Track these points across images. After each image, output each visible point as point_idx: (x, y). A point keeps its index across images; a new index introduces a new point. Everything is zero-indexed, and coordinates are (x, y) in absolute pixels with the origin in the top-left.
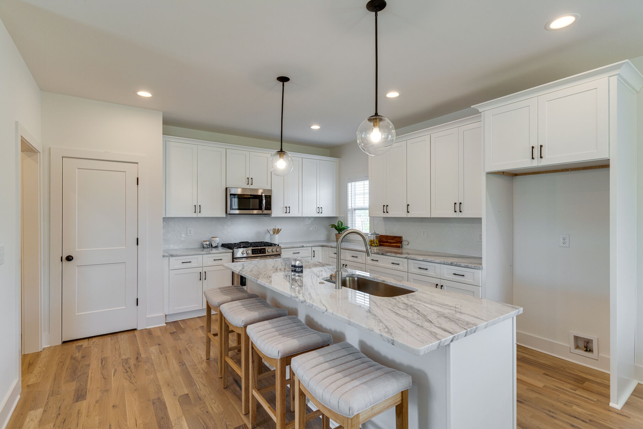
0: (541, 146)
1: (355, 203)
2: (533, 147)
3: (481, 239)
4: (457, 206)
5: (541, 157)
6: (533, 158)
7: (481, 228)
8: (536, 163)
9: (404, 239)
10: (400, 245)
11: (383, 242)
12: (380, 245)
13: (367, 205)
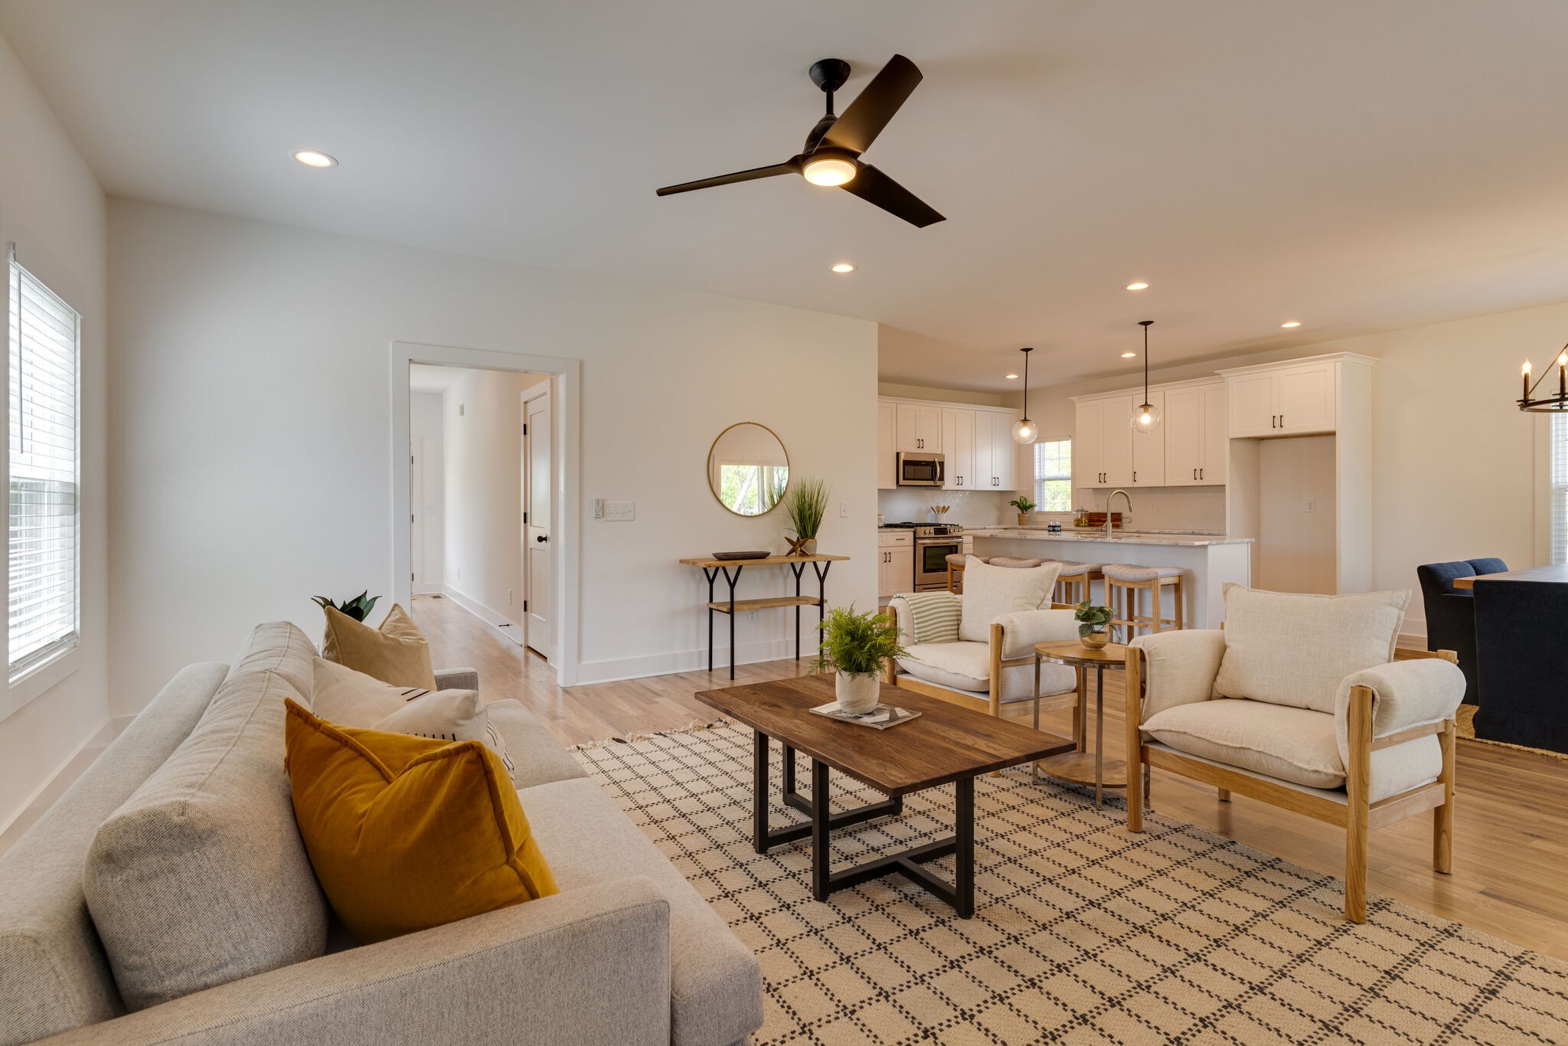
0: (1281, 416)
1: (1044, 472)
2: (1274, 417)
3: (1224, 509)
4: (1198, 472)
5: (1281, 426)
6: (1274, 427)
7: (1225, 498)
8: (1277, 432)
9: (1124, 515)
10: (1120, 523)
11: (1093, 522)
12: (1090, 525)
13: (1067, 472)
